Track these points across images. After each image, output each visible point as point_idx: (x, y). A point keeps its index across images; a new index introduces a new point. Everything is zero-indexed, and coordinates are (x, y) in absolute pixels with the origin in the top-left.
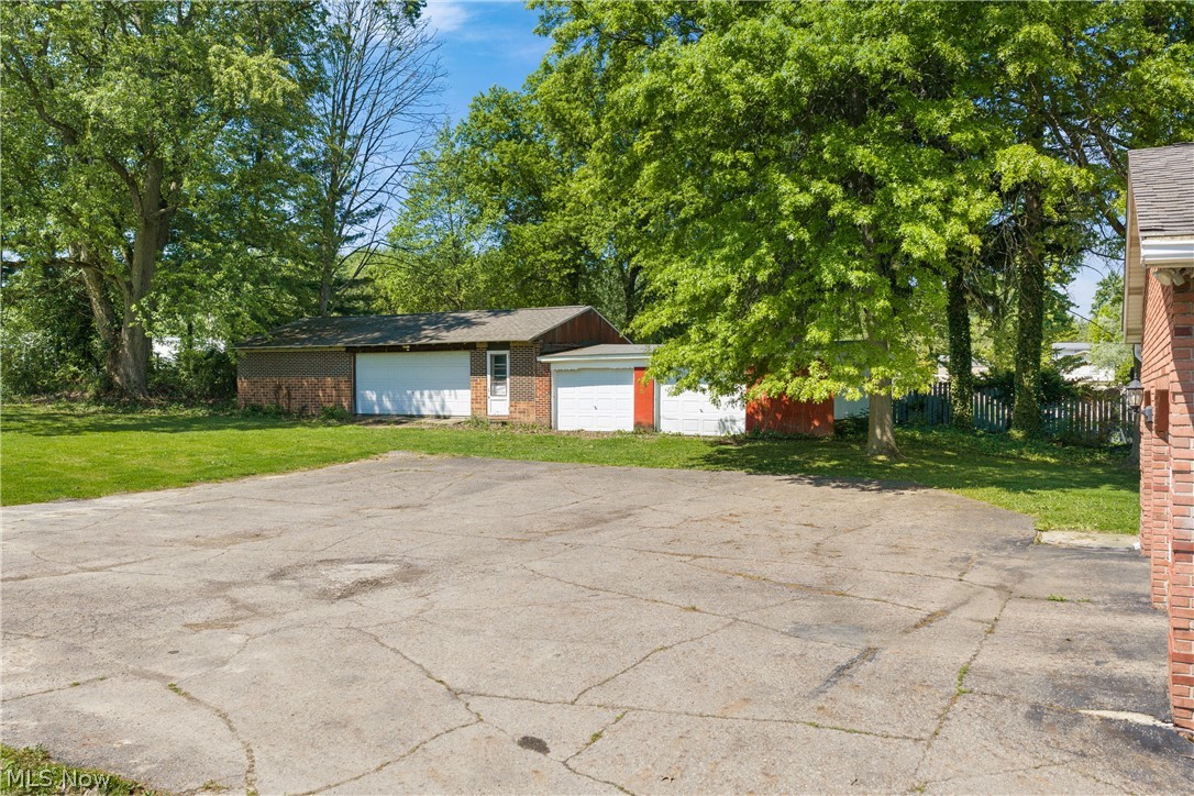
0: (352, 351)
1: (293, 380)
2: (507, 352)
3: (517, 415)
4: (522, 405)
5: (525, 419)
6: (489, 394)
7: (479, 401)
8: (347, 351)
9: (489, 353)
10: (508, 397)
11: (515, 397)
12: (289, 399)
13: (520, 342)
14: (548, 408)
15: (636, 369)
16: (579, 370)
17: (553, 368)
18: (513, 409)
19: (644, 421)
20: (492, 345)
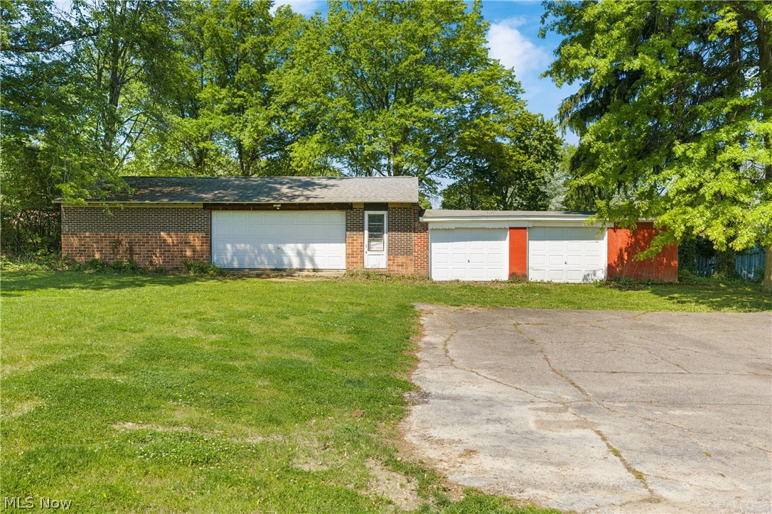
0: (211, 207)
1: (136, 236)
2: (385, 213)
3: (396, 268)
4: (401, 259)
5: (403, 271)
6: (366, 249)
7: (355, 255)
8: (204, 208)
9: (367, 213)
10: (385, 253)
11: (393, 251)
12: (131, 255)
13: (398, 203)
14: (425, 261)
15: (511, 228)
16: (456, 228)
17: (430, 227)
18: (391, 262)
19: (518, 271)
20: (369, 206)
